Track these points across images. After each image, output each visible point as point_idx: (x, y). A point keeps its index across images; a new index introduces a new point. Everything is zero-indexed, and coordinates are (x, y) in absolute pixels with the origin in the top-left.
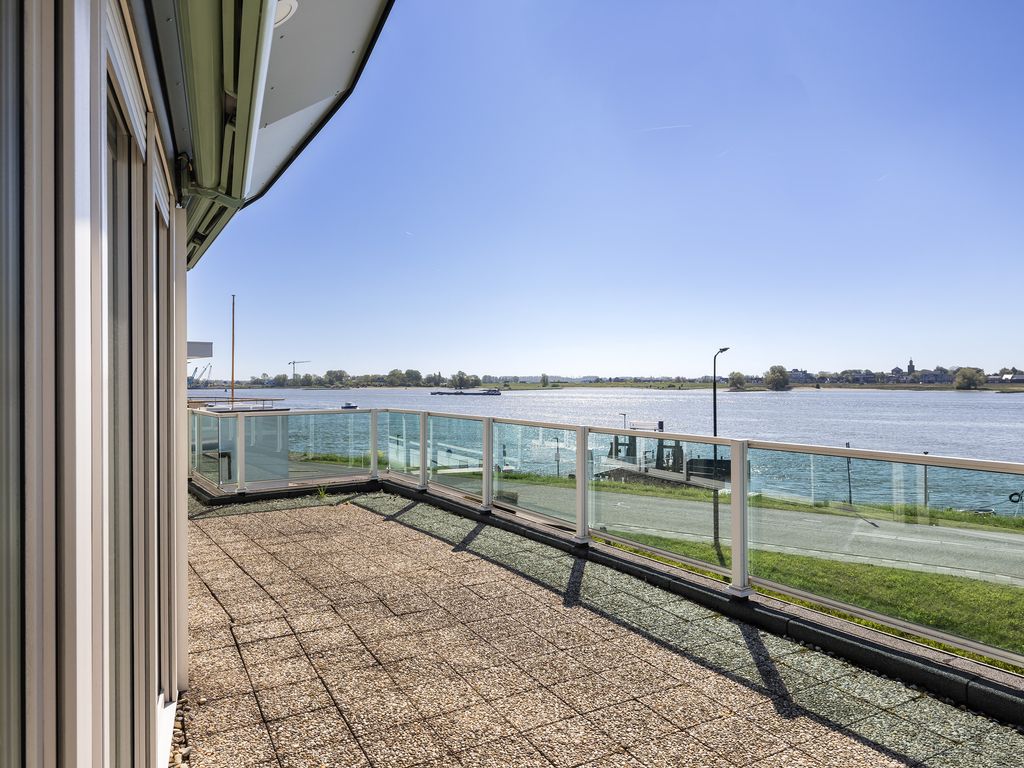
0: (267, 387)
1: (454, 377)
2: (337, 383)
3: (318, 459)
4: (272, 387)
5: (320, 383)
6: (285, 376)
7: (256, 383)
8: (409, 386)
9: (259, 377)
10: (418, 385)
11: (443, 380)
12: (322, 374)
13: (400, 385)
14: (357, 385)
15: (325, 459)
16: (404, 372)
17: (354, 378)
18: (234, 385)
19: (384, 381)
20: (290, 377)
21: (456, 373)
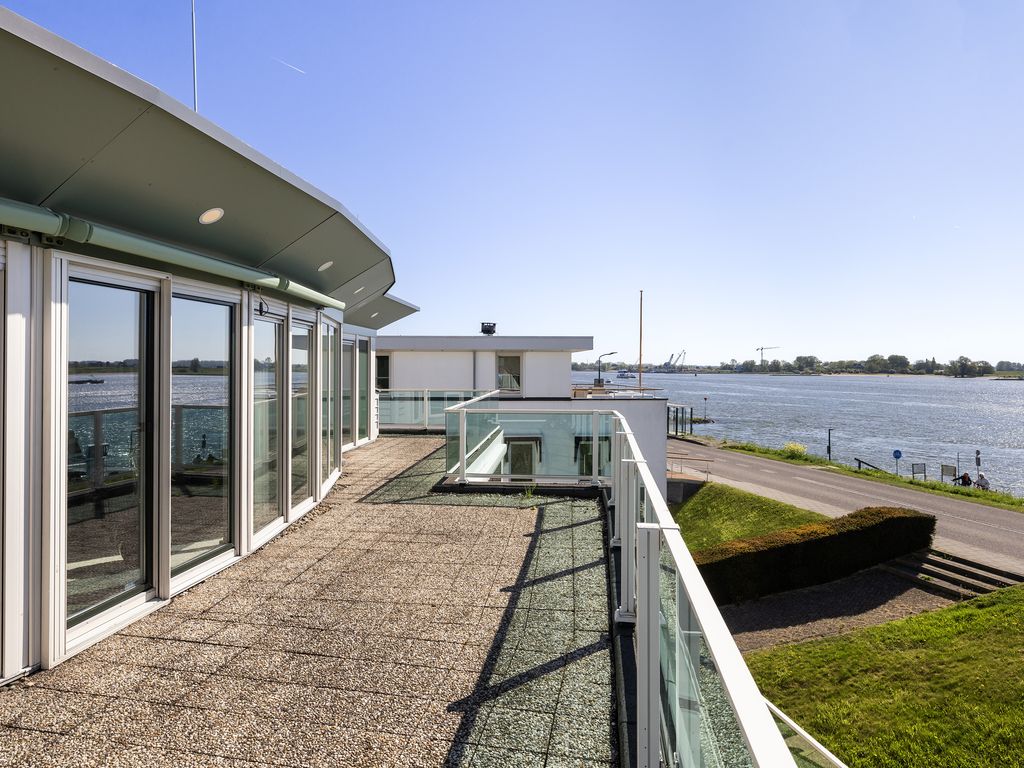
0: (736, 372)
1: (953, 363)
2: (807, 369)
3: (737, 448)
4: (740, 372)
5: (789, 369)
6: (753, 363)
7: (726, 369)
8: (892, 373)
9: (729, 363)
10: (903, 372)
11: (939, 367)
12: (791, 360)
13: (880, 372)
14: (829, 372)
15: (743, 448)
16: (886, 358)
17: (826, 364)
18: (640, 369)
19: (863, 368)
20: (758, 363)
21: (956, 358)
